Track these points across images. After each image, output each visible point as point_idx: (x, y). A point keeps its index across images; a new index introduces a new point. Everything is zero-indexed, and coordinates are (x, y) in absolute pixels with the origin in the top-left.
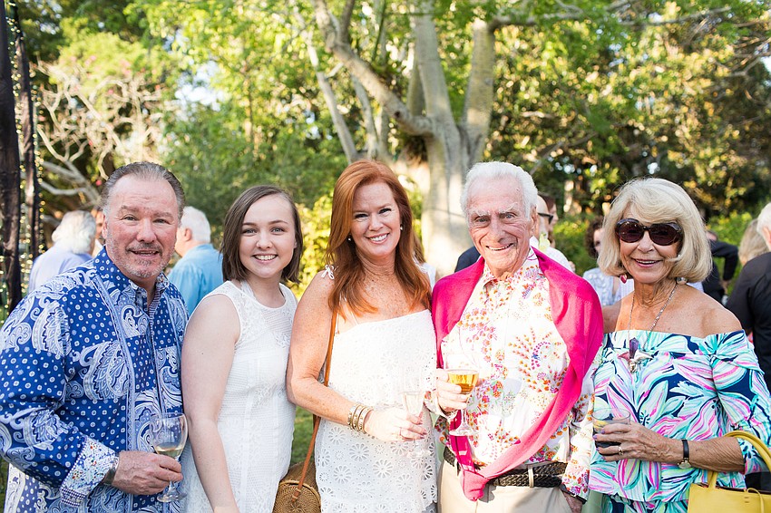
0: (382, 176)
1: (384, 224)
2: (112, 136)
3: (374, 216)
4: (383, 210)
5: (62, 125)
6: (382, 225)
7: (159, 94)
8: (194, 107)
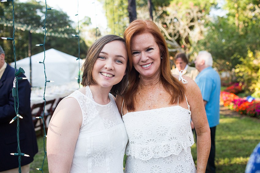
0: (148, 29)
1: (149, 57)
2: (188, 30)
3: (143, 53)
4: (148, 49)
5: (171, 27)
6: (148, 58)
7: (204, 13)
8: (216, 18)
